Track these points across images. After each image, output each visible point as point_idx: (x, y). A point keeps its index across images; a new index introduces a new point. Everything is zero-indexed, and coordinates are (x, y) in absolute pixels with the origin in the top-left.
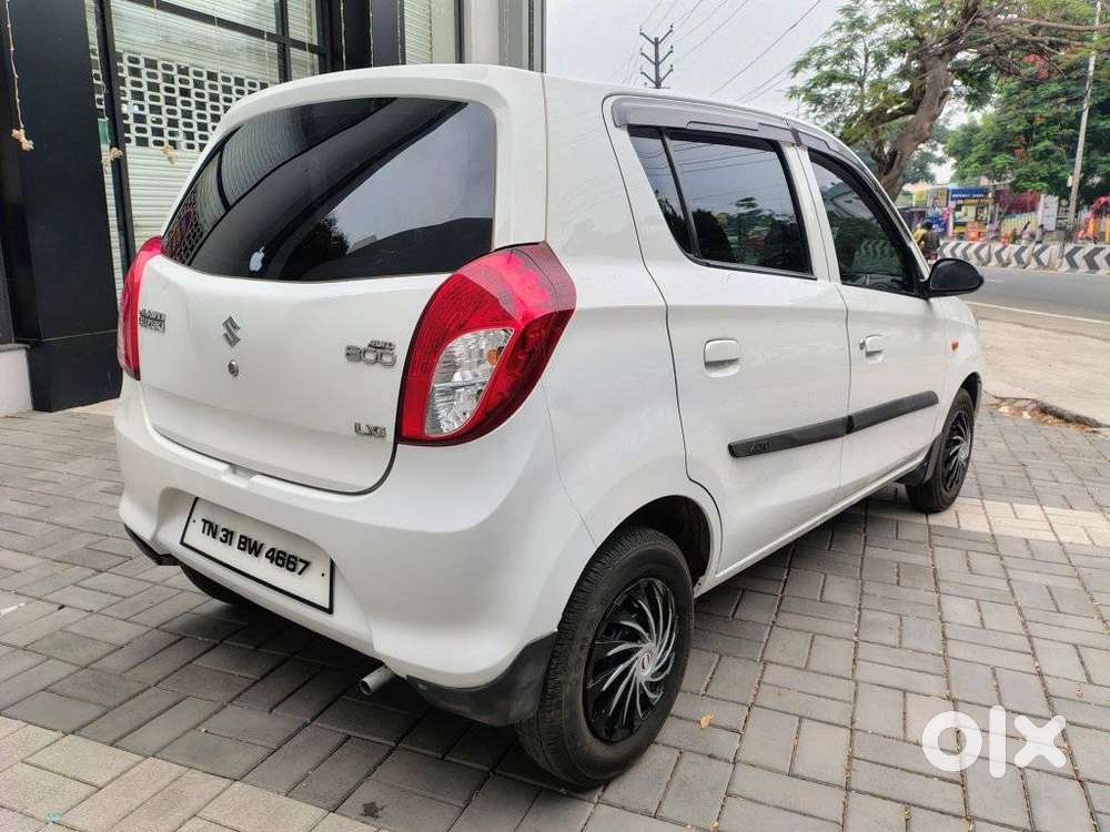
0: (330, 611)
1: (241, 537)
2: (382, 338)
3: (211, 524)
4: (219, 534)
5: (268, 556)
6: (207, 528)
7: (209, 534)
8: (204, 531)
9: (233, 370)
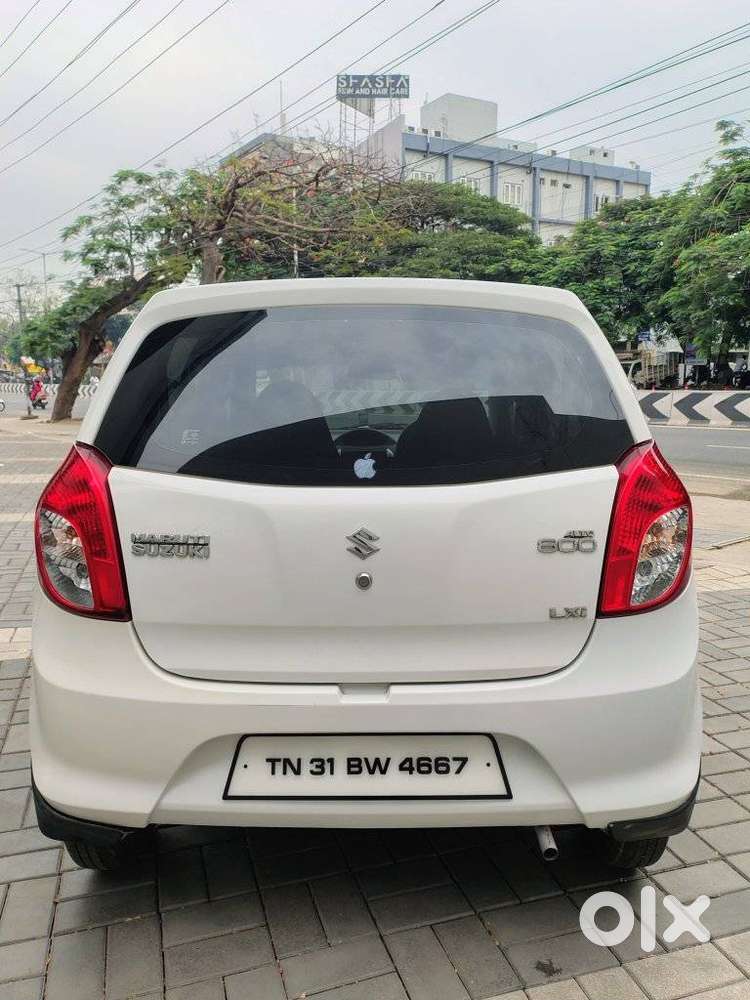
0: (509, 796)
1: (350, 760)
2: (578, 528)
3: (287, 762)
4: (306, 767)
5: (401, 768)
6: (279, 767)
7: (285, 773)
8: (273, 773)
9: (364, 583)
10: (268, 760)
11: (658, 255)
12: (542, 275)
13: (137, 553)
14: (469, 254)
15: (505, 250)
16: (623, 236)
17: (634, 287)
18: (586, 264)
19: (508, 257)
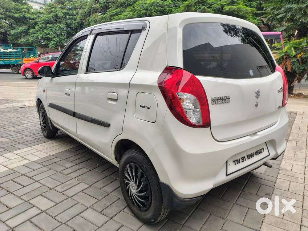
1: (247, 156)
3: (237, 160)
4: (241, 160)
5: (256, 154)
6: (236, 162)
7: (237, 164)
8: (235, 165)
9: (257, 105)
10: (234, 161)
11: (78, 18)
12: (37, 20)
13: (212, 104)
14: (7, 9)
15: (22, 9)
16: (64, 10)
17: (70, 28)
18: (53, 18)
19: (23, 12)
